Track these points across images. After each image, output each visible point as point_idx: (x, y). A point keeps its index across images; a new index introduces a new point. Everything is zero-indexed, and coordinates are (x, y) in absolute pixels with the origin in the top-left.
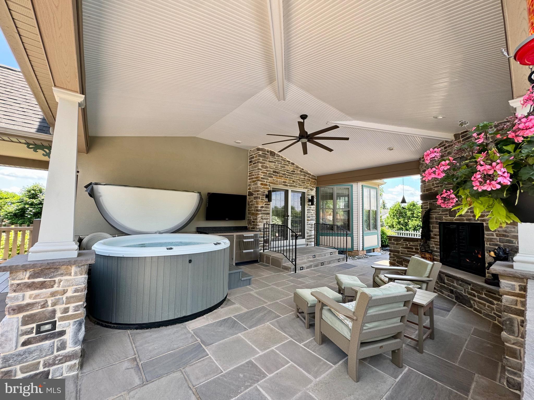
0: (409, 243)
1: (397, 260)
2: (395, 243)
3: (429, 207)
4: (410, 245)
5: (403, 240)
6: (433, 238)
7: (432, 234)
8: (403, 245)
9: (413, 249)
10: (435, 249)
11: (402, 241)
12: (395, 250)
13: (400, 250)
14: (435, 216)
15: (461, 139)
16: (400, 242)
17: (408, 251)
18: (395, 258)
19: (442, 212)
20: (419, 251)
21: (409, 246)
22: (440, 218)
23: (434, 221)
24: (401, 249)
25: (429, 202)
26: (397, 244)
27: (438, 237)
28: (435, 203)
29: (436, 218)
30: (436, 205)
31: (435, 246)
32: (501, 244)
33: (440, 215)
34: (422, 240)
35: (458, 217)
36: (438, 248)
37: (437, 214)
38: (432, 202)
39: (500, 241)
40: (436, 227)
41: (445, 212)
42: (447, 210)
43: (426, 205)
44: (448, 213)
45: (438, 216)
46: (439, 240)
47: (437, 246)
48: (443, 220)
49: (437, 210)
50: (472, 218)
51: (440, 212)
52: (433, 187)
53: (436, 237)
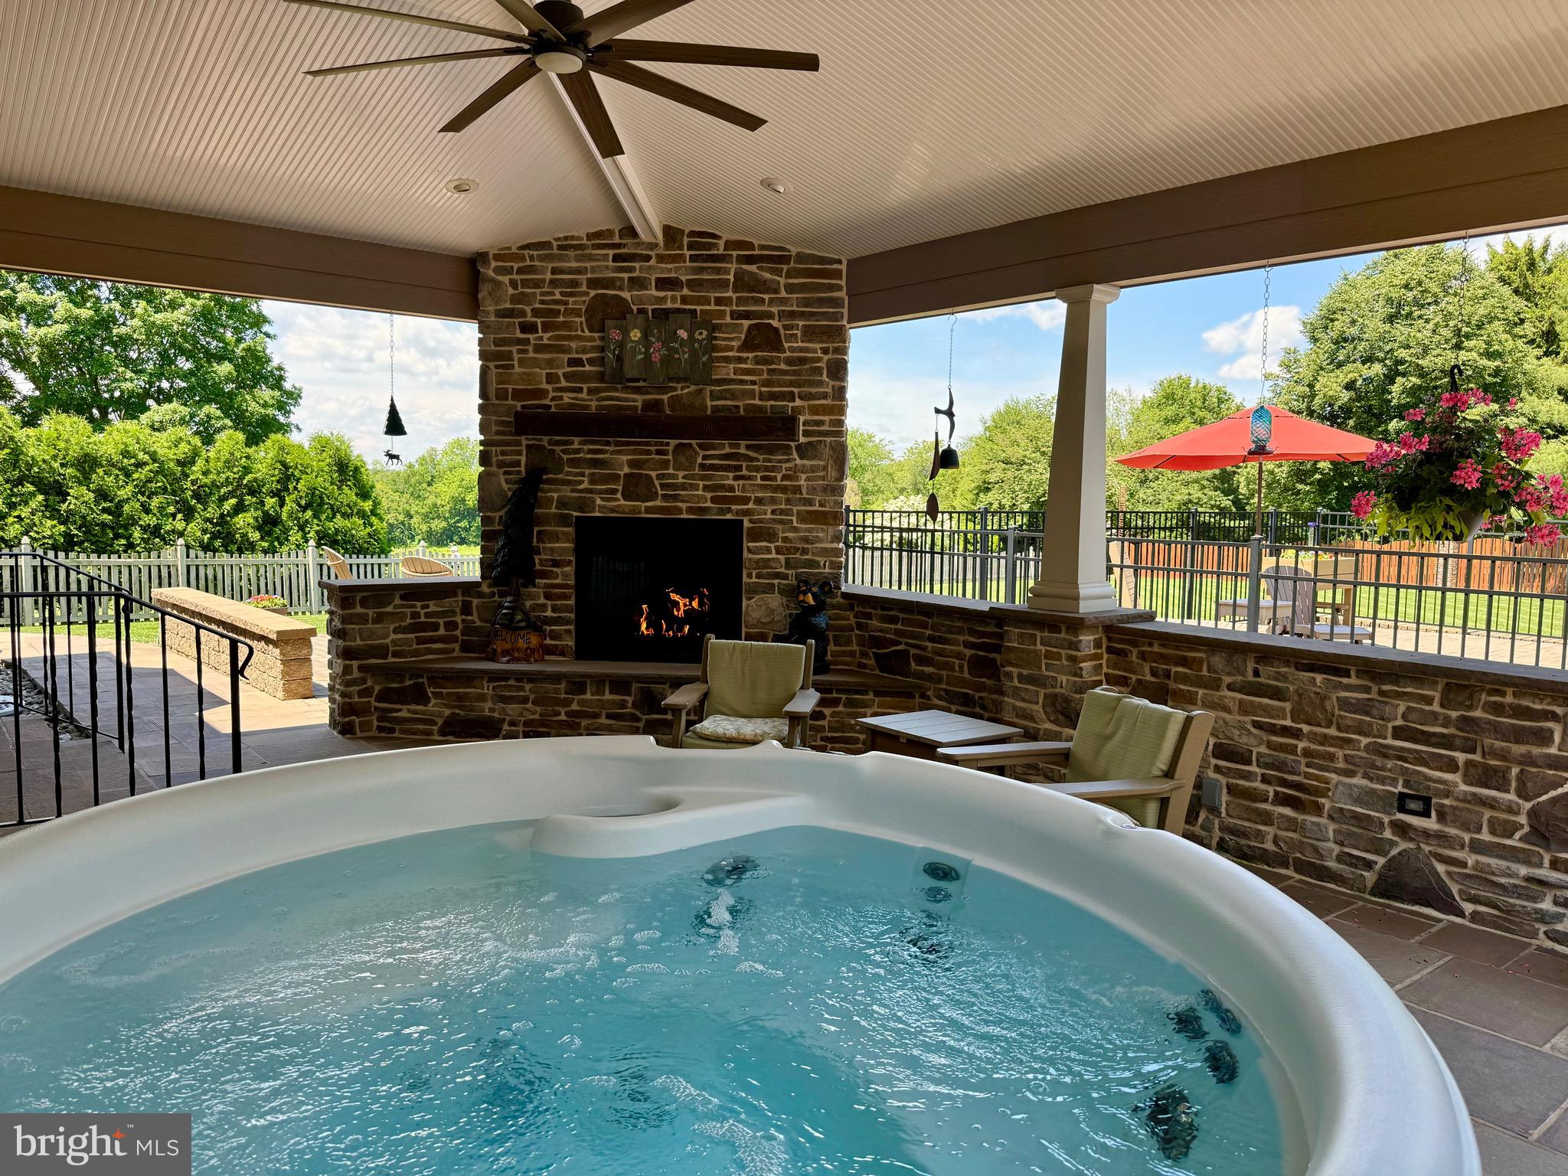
0: (423, 607)
1: (377, 688)
2: (370, 612)
3: (523, 459)
4: (427, 615)
5: (402, 598)
6: (543, 575)
7: (537, 559)
8: (402, 616)
9: (436, 626)
10: (549, 613)
11: (397, 601)
12: (372, 647)
13: (388, 641)
14: (555, 495)
15: (688, 253)
16: (390, 609)
17: (420, 641)
18: (369, 683)
19: (592, 482)
20: (458, 633)
21: (423, 619)
22: (584, 504)
23: (550, 514)
24: (393, 636)
25: (524, 443)
26: (379, 619)
27: (570, 569)
28: (558, 449)
29: (562, 504)
30: (565, 457)
31: (549, 603)
32: (790, 572)
33: (580, 491)
34: (485, 589)
35: (658, 503)
36: (567, 609)
37: (569, 488)
38: (545, 443)
39: (788, 565)
40: (560, 535)
41: (607, 483)
42: (615, 478)
43: (512, 453)
44: (620, 488)
45: (573, 498)
46: (572, 582)
47: (559, 602)
48: (594, 511)
49: (568, 473)
50: (709, 504)
51: (581, 482)
52: (549, 387)
53: (555, 569)
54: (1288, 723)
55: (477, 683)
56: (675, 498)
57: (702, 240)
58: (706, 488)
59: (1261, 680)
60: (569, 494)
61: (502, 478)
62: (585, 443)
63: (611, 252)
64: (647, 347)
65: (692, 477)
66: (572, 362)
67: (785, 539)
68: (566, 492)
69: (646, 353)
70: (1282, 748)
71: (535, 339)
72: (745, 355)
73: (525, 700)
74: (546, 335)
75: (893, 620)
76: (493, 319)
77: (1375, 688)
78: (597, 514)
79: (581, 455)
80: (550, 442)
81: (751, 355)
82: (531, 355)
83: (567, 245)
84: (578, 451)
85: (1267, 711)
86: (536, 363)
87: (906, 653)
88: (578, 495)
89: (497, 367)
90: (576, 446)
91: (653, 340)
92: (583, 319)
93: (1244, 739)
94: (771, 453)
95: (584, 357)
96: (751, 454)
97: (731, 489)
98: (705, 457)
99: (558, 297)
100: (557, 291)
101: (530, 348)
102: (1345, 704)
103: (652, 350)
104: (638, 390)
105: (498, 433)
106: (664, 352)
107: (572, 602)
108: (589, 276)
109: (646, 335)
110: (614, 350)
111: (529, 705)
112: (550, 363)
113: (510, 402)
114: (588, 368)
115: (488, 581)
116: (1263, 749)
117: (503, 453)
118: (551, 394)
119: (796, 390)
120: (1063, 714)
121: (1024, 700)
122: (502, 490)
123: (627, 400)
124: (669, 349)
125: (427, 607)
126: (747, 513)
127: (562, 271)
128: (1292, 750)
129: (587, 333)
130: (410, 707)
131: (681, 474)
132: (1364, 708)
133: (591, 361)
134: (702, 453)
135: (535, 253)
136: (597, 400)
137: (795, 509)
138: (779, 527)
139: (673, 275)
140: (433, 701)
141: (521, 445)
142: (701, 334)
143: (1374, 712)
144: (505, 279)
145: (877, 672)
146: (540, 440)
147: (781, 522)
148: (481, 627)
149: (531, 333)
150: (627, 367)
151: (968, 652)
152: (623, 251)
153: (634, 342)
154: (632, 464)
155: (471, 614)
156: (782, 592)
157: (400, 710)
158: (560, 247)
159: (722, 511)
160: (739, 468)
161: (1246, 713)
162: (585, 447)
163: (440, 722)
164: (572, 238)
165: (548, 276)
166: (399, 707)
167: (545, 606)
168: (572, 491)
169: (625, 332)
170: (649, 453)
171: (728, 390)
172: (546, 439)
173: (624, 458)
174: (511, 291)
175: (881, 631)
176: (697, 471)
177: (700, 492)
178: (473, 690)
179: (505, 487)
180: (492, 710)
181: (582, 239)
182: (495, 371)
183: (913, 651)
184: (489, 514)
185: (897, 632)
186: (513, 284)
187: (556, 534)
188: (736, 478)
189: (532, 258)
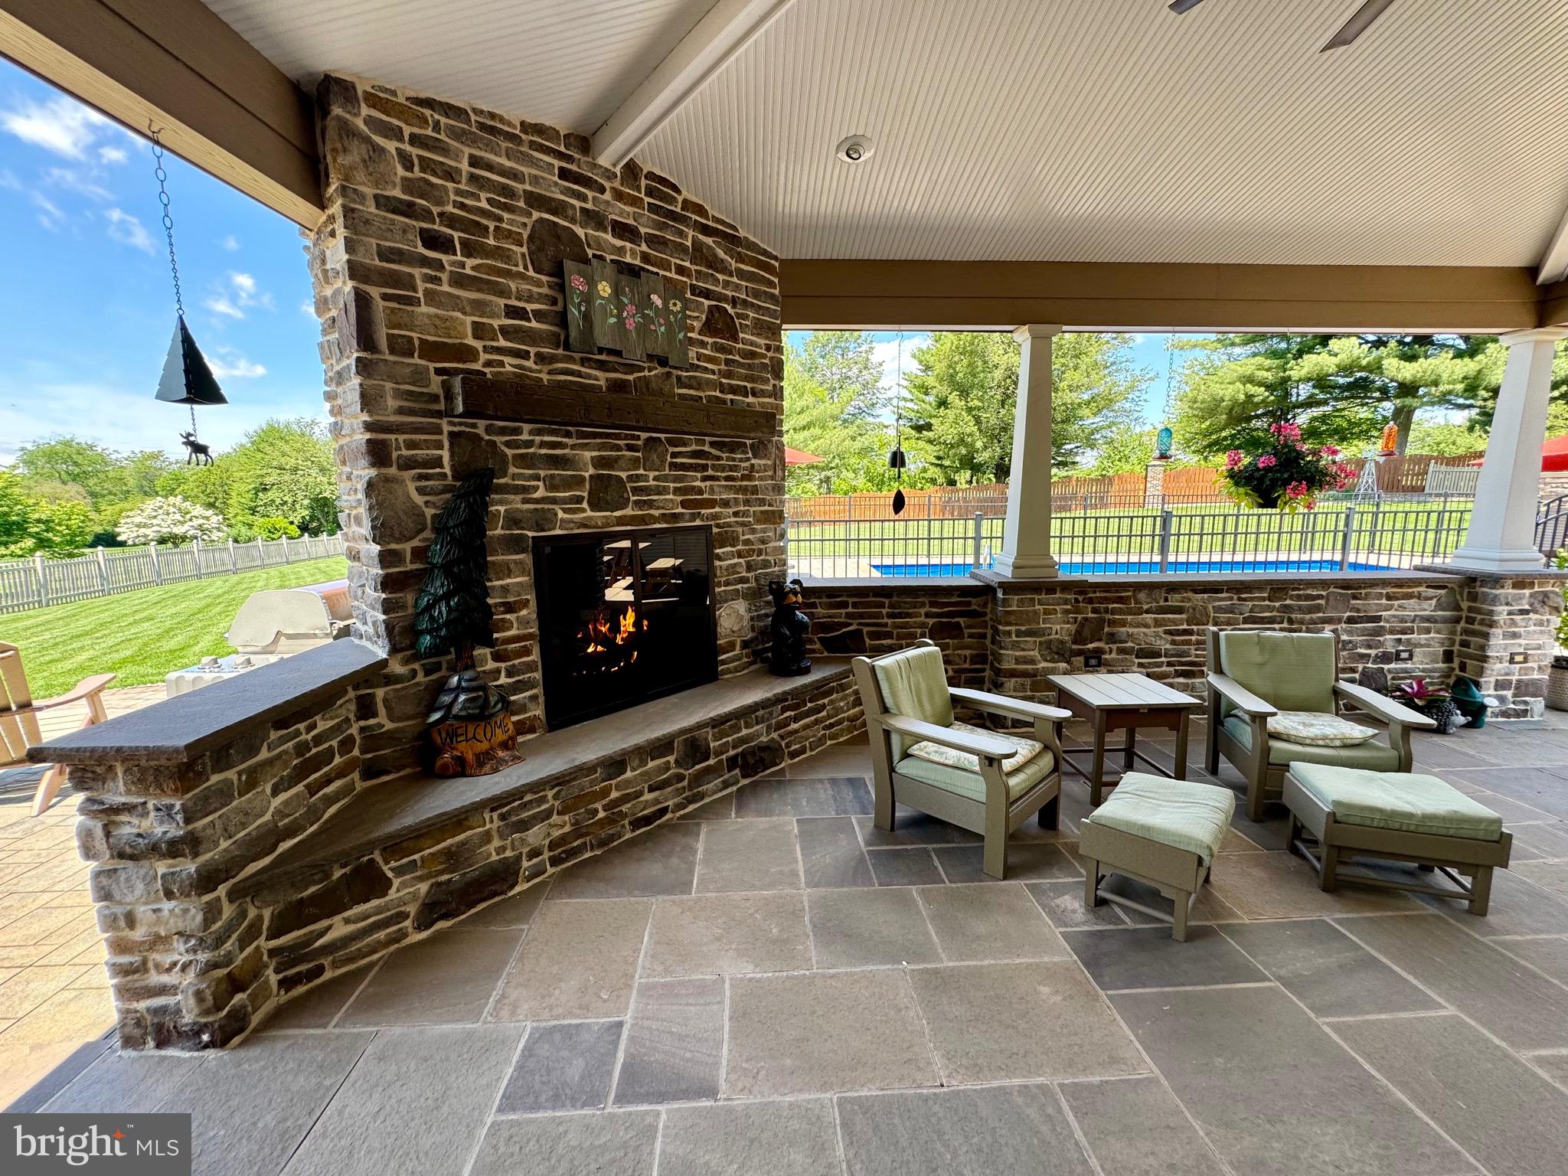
0: (309, 729)
1: (267, 914)
2: (234, 776)
3: (446, 455)
4: (315, 741)
6: (495, 627)
8: (282, 759)
9: (329, 754)
10: (503, 680)
11: (272, 737)
12: (247, 840)
13: (267, 816)
14: (502, 509)
15: (646, 199)
16: (264, 754)
17: (313, 791)
18: (252, 913)
19: (549, 488)
20: (356, 751)
21: (312, 750)
22: (542, 520)
23: (494, 537)
24: (274, 803)
25: (446, 429)
26: (249, 781)
27: (529, 613)
28: (499, 439)
29: (513, 520)
30: (509, 452)
31: (503, 665)
32: (750, 575)
33: (537, 501)
34: (397, 668)
35: (629, 511)
36: (530, 667)
37: (519, 498)
38: (481, 431)
39: (749, 568)
40: (512, 566)
41: (571, 489)
42: (579, 481)
43: (428, 445)
44: (585, 494)
45: (528, 511)
46: (534, 630)
47: (516, 662)
48: (554, 528)
49: (514, 477)
50: (680, 510)
51: (536, 488)
52: (478, 345)
53: (508, 616)
54: (1185, 627)
55: (472, 821)
56: (650, 504)
57: (661, 187)
58: (677, 491)
59: (1169, 603)
60: (519, 506)
61: (411, 487)
62: (539, 432)
63: (557, 163)
64: (621, 307)
65: (665, 478)
66: (512, 312)
67: (747, 542)
68: (516, 503)
69: (619, 316)
70: (1184, 643)
71: (453, 264)
72: (706, 339)
73: (548, 814)
74: (470, 262)
75: (844, 605)
76: (373, 209)
77: (1236, 597)
78: (558, 532)
79: (532, 450)
80: (489, 430)
81: (710, 340)
82: (446, 288)
83: (491, 128)
84: (529, 444)
85: (1174, 622)
86: (455, 303)
87: (859, 632)
88: (532, 506)
89: (385, 297)
90: (525, 437)
91: (626, 301)
92: (525, 250)
93: (1159, 642)
94: (732, 451)
95: (529, 307)
96: (713, 451)
97: (700, 492)
98: (674, 455)
99: (484, 205)
100: (483, 195)
101: (445, 277)
102: (1217, 609)
103: (625, 314)
104: (602, 366)
105: (400, 411)
106: (638, 319)
107: (535, 656)
108: (528, 187)
109: (617, 291)
110: (580, 304)
111: (555, 818)
112: (479, 307)
113: (416, 360)
114: (534, 324)
115: (400, 656)
116: (1168, 646)
117: (411, 445)
118: (484, 357)
119: (749, 385)
120: (1057, 653)
121: (1023, 650)
122: (416, 506)
123: (589, 376)
124: (644, 316)
125: (313, 726)
126: (715, 517)
127: (489, 167)
128: (1188, 643)
129: (531, 273)
130: (347, 914)
131: (652, 474)
132: (1230, 610)
133: (539, 315)
134: (671, 449)
135: (443, 120)
136: (549, 373)
137: (752, 509)
138: (740, 530)
139: (631, 222)
140: (396, 882)
141: (441, 433)
142: (675, 305)
143: (1237, 611)
144: (391, 146)
145: (826, 654)
146: (474, 426)
147: (743, 524)
148: (396, 730)
149: (446, 252)
150: (597, 332)
151: (931, 621)
152: (573, 167)
153: (603, 298)
154: (598, 463)
155: (375, 715)
156: (745, 597)
157: (329, 927)
158: (482, 126)
159: (693, 517)
160: (705, 468)
161: (1160, 626)
162: (538, 439)
163: (412, 909)
164: (502, 120)
165: (464, 166)
166: (325, 923)
167: (498, 671)
168: (525, 501)
169: (592, 283)
170: (618, 448)
171: (695, 377)
172: (482, 424)
173: (588, 455)
174: (400, 171)
175: (830, 617)
176: (667, 472)
177: (671, 496)
178: (469, 833)
179: (419, 500)
180: (500, 850)
181: (515, 127)
182: (381, 304)
183: (865, 630)
184: (393, 546)
185: (848, 615)
186: (407, 162)
187: (507, 564)
188: (705, 479)
189: (437, 127)
